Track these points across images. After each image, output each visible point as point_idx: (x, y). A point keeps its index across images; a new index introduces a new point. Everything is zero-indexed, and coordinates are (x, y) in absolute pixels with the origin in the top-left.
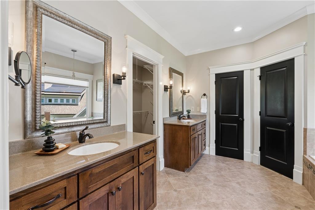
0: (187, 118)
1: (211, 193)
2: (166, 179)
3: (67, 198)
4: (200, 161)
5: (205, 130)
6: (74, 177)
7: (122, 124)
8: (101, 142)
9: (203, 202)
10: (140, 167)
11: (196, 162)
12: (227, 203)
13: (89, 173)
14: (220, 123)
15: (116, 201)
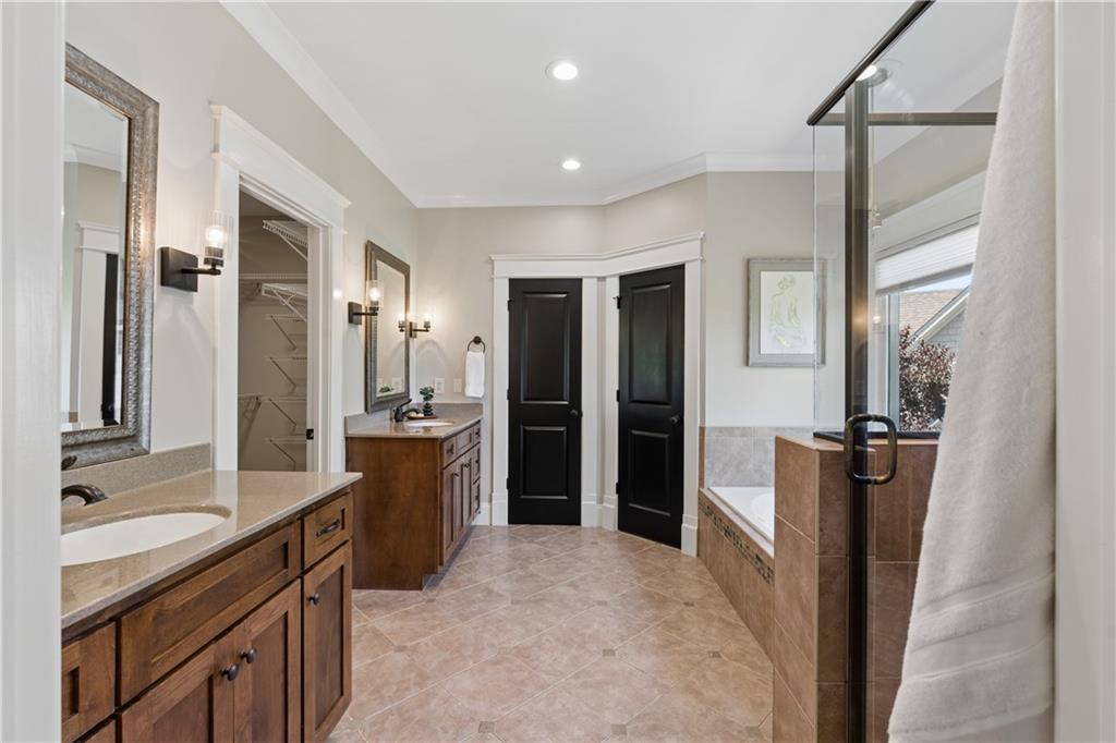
0: (421, 415)
1: (509, 626)
2: (362, 624)
3: (81, 709)
4: (466, 549)
5: (479, 450)
6: (105, 629)
7: (199, 443)
8: (127, 517)
9: (489, 655)
10: (306, 577)
11: (455, 555)
12: (551, 639)
13: (153, 611)
14: (522, 427)
15: (236, 698)
